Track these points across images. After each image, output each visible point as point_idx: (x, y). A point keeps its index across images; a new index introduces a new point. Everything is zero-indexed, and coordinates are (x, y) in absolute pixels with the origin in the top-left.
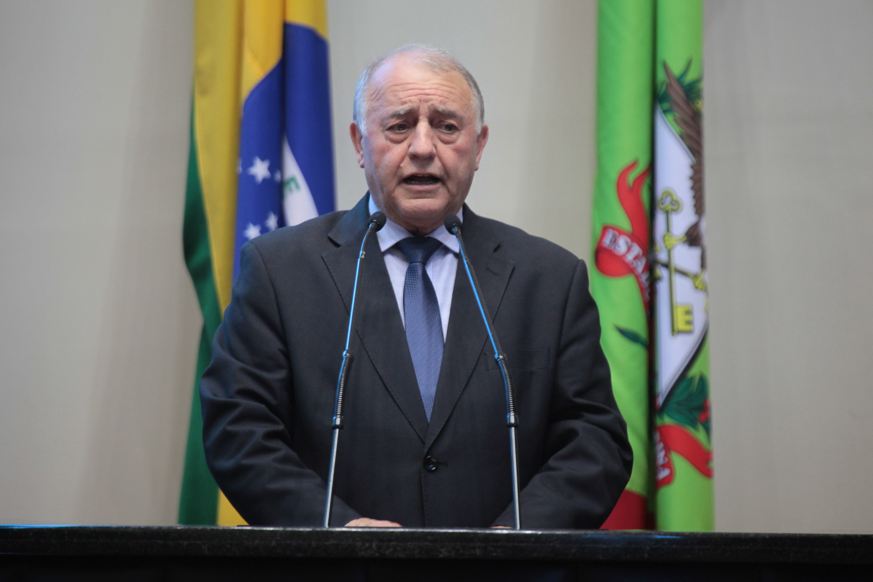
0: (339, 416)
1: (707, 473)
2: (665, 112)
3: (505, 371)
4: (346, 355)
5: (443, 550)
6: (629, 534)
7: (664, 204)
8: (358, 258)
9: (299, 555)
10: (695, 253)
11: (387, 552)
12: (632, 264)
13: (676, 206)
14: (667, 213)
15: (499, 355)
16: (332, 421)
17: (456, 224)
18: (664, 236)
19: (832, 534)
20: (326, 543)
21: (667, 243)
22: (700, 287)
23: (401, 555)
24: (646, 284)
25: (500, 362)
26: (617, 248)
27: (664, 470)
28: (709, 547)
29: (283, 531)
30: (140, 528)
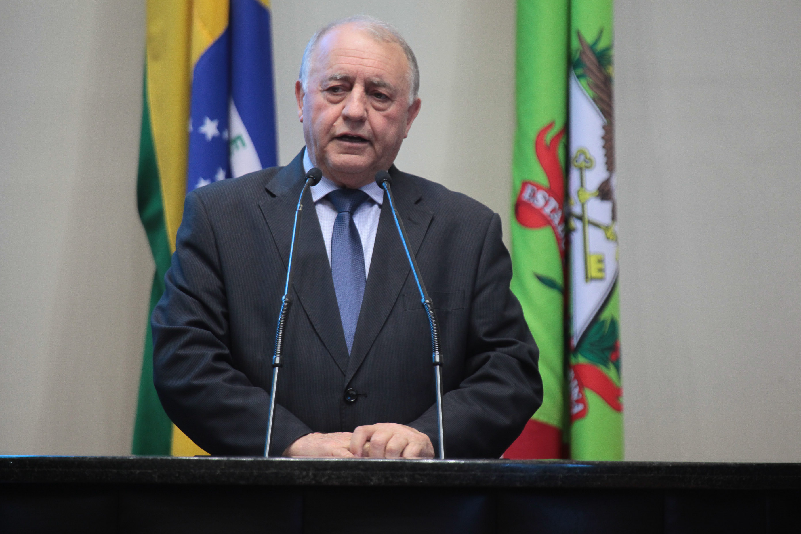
0: (278, 355)
1: (617, 407)
2: (579, 77)
3: (431, 314)
4: (285, 299)
5: (373, 478)
6: (545, 463)
7: (578, 161)
8: (296, 210)
9: (242, 483)
10: (607, 206)
11: (323, 480)
12: (550, 216)
13: (589, 163)
14: (581, 170)
15: (425, 299)
16: (272, 360)
17: (386, 180)
18: (578, 191)
19: (729, 463)
20: (267, 472)
21: (581, 197)
22: (611, 238)
23: (336, 483)
24: (562, 235)
25: (426, 306)
26: (535, 202)
27: (578, 405)
28: (617, 474)
29: (227, 460)
30: (96, 458)
